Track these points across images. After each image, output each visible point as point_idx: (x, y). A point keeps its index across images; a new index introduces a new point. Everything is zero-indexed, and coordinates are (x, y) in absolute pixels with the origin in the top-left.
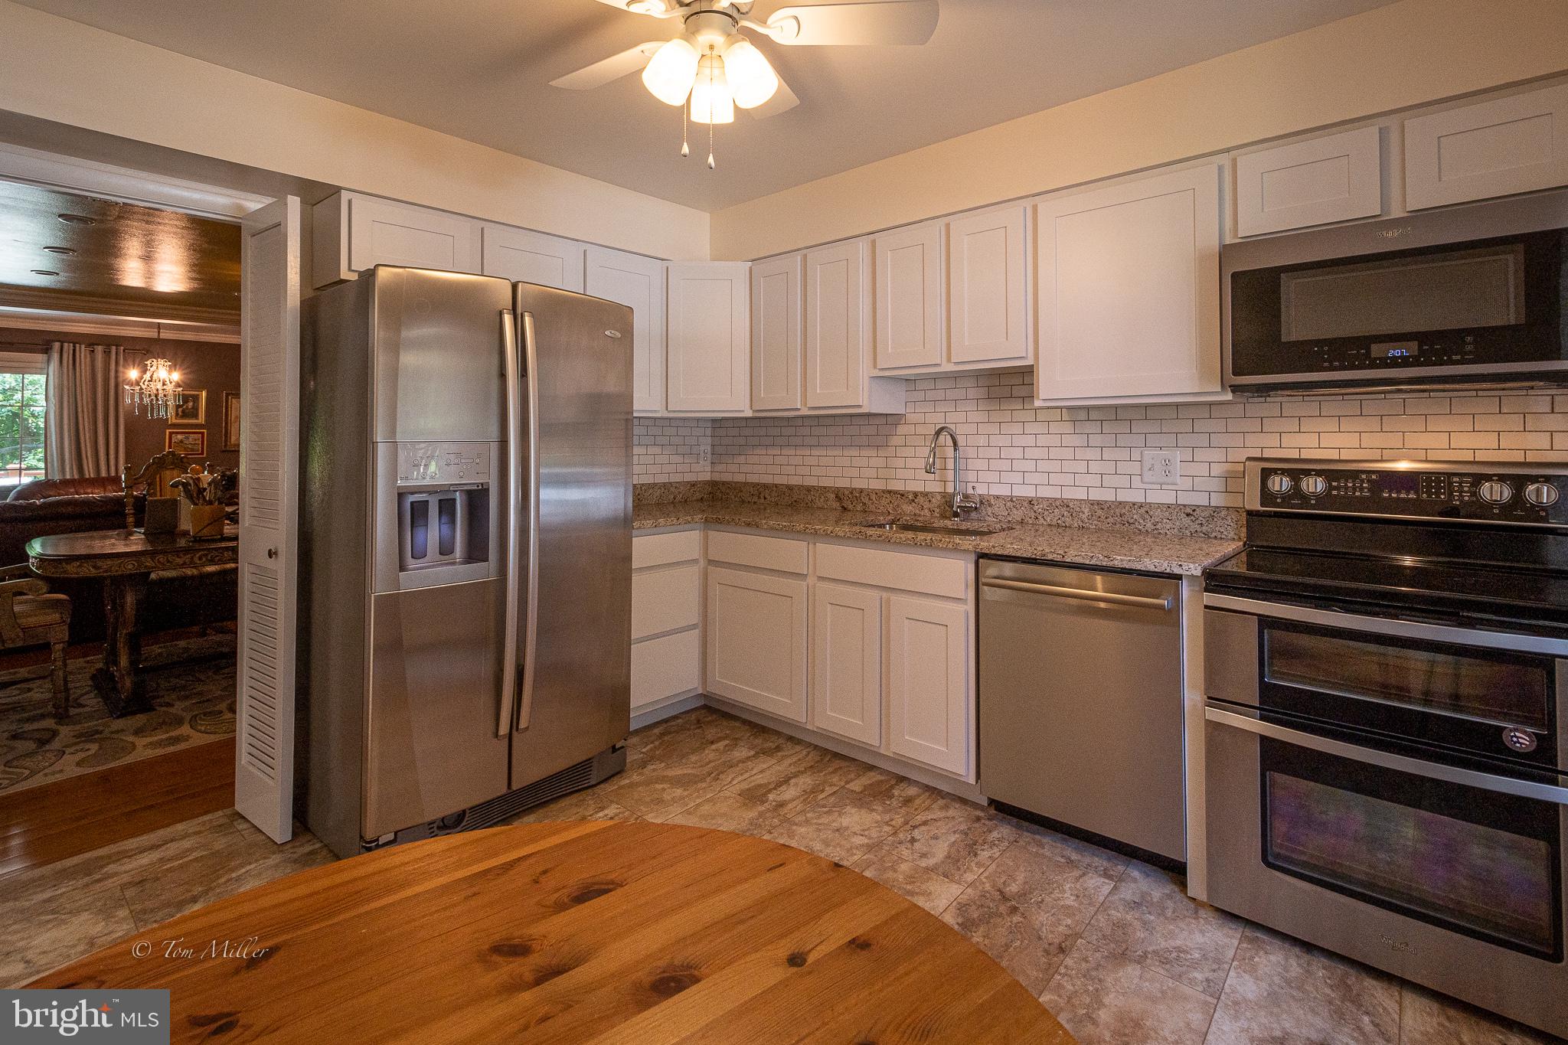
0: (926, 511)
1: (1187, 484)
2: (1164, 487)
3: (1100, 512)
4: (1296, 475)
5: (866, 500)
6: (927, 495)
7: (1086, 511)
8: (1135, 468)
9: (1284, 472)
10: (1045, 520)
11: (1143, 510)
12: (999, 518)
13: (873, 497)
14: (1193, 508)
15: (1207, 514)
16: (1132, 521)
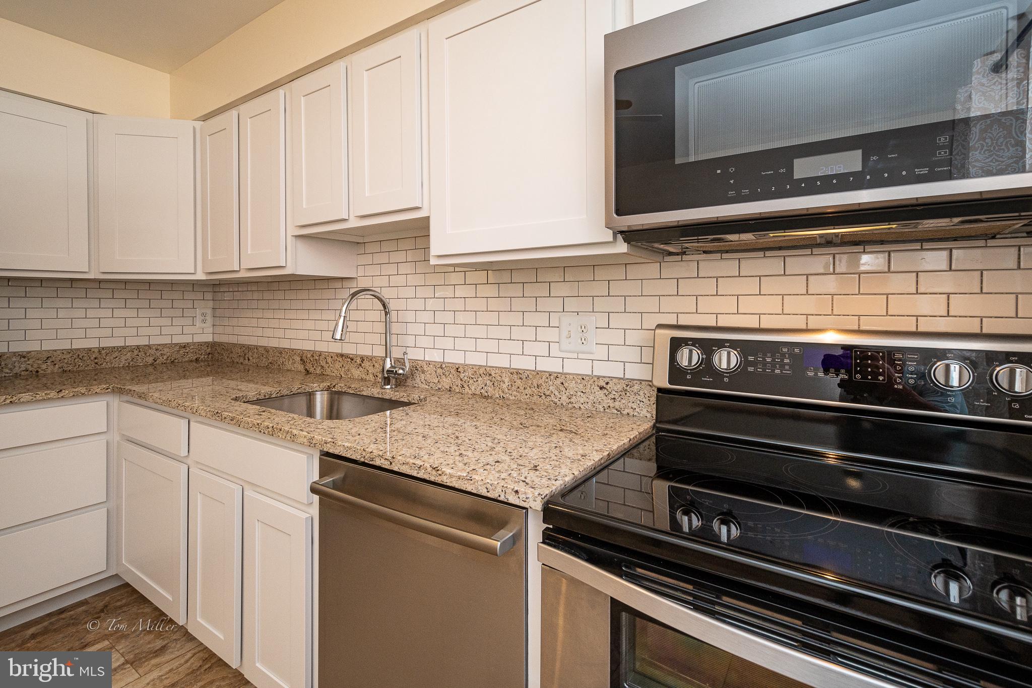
0: (371, 376)
1: (601, 353)
2: (581, 356)
3: (519, 381)
4: (708, 347)
5: (323, 363)
6: (371, 360)
7: (506, 380)
8: (552, 334)
9: (695, 342)
10: (470, 389)
11: (558, 382)
12: (431, 385)
13: (329, 360)
14: (607, 380)
15: (619, 387)
16: (548, 393)
